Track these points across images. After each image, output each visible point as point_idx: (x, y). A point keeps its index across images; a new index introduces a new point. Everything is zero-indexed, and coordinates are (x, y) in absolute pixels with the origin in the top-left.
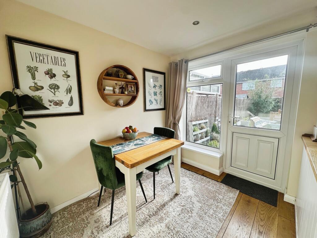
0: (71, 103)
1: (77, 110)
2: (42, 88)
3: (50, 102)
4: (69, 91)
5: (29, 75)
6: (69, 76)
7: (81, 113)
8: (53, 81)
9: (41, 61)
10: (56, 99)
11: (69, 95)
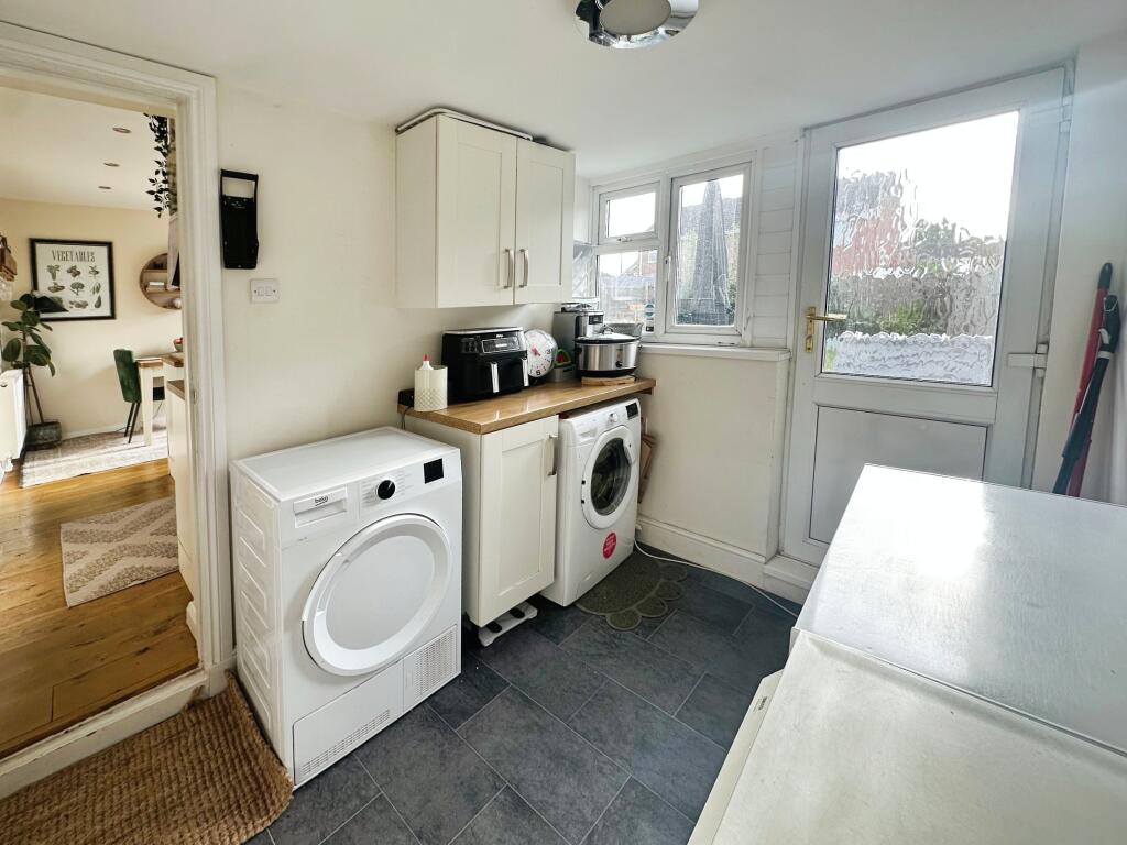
0: (98, 304)
1: (108, 313)
2: (63, 288)
3: (71, 303)
4: (97, 289)
5: (50, 275)
6: (97, 272)
7: (113, 316)
8: (77, 279)
9: (64, 259)
10: (78, 300)
11: (97, 295)
